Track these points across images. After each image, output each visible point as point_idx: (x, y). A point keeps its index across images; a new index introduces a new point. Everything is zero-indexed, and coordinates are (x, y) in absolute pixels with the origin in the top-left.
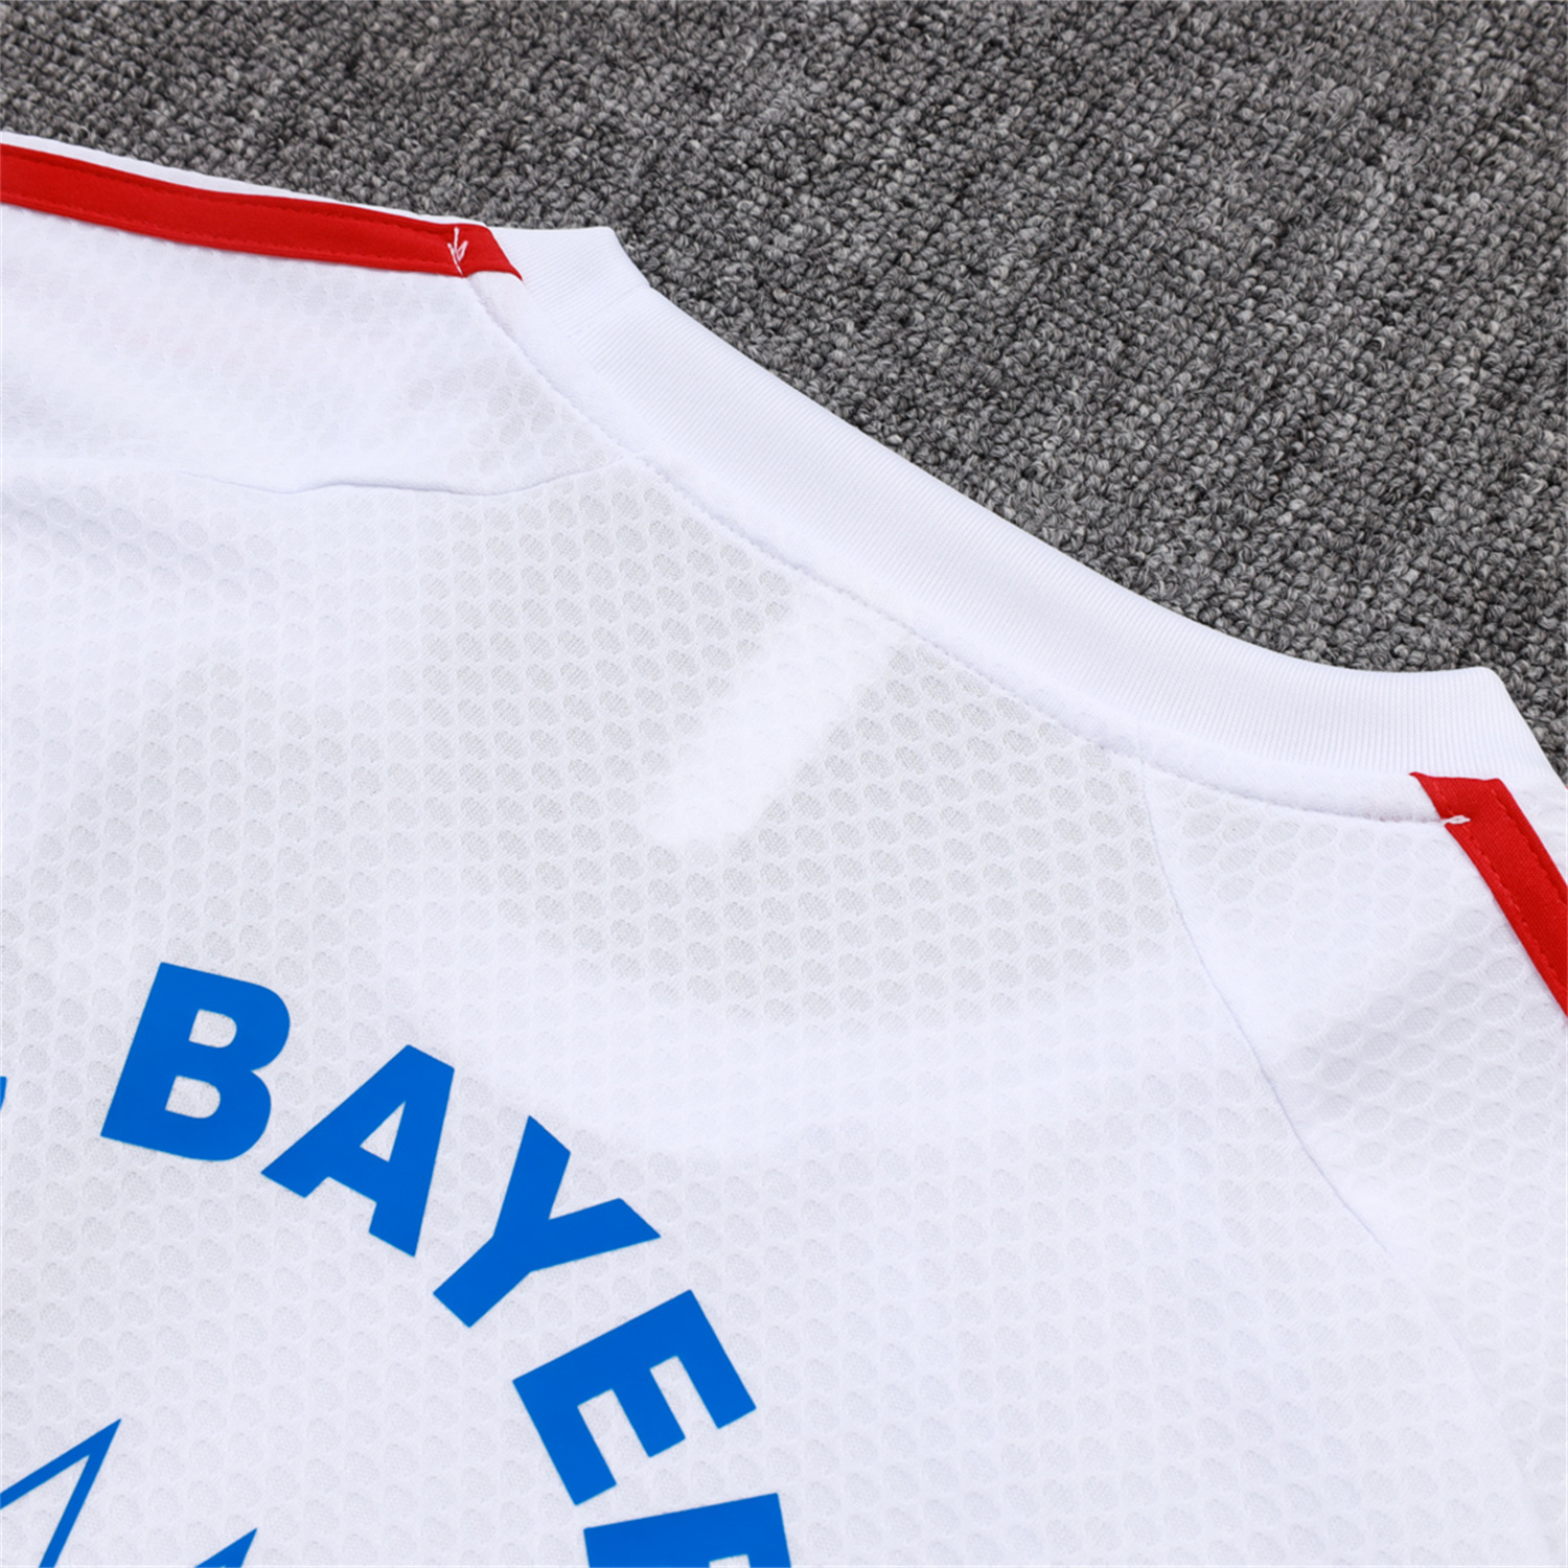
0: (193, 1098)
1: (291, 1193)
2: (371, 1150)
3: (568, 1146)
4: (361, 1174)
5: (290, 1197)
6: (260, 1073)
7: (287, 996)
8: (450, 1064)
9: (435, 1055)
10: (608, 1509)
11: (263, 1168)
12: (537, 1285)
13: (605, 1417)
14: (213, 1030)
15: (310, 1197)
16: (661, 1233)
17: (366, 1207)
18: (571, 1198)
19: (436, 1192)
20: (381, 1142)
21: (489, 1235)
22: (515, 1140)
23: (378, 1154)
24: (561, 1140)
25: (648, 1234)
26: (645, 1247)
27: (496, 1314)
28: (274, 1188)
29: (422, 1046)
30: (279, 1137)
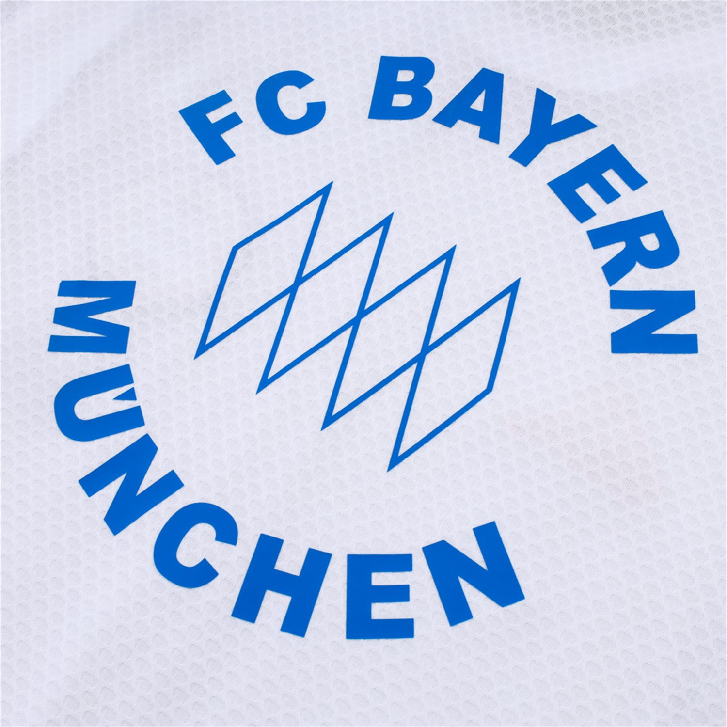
0: (402, 100)
1: (445, 127)
2: (475, 108)
3: (555, 97)
4: (472, 117)
5: (445, 128)
6: (426, 86)
7: (432, 58)
8: (501, 73)
9: (495, 70)
10: (594, 223)
11: (433, 118)
12: (550, 150)
13: (586, 193)
14: (405, 76)
15: (453, 127)
16: (597, 125)
17: (477, 129)
18: (559, 116)
19: (503, 121)
20: (478, 104)
21: (528, 133)
22: (532, 98)
23: (478, 109)
24: (551, 95)
25: (593, 126)
26: (591, 131)
27: (536, 161)
28: (438, 126)
29: (489, 67)
30: (437, 106)
